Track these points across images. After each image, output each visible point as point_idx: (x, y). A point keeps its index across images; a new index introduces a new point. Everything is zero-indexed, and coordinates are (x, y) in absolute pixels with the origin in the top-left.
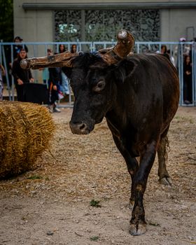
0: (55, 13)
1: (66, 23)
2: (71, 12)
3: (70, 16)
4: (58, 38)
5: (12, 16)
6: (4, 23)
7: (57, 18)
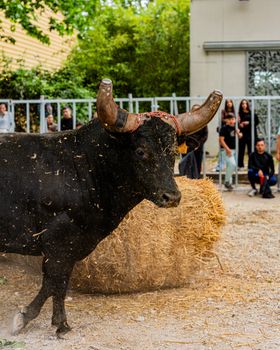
0: (248, 55)
1: (265, 70)
2: (272, 53)
3: (271, 59)
4: (253, 91)
5: (187, 62)
6: (177, 70)
7: (251, 62)
